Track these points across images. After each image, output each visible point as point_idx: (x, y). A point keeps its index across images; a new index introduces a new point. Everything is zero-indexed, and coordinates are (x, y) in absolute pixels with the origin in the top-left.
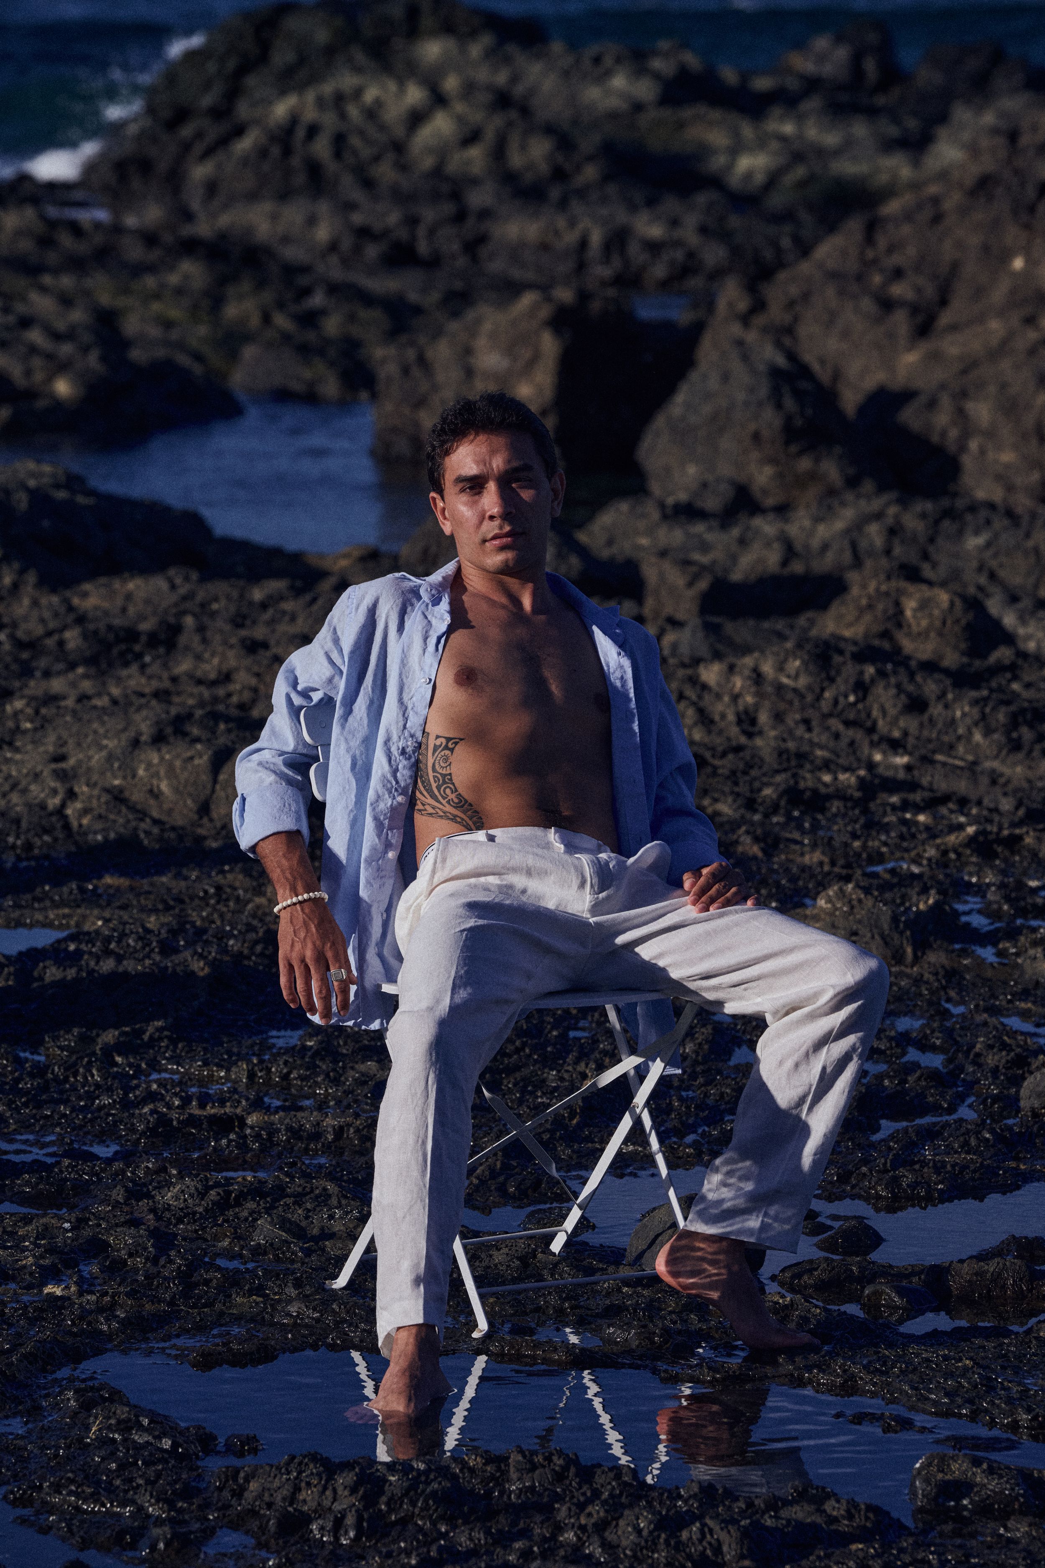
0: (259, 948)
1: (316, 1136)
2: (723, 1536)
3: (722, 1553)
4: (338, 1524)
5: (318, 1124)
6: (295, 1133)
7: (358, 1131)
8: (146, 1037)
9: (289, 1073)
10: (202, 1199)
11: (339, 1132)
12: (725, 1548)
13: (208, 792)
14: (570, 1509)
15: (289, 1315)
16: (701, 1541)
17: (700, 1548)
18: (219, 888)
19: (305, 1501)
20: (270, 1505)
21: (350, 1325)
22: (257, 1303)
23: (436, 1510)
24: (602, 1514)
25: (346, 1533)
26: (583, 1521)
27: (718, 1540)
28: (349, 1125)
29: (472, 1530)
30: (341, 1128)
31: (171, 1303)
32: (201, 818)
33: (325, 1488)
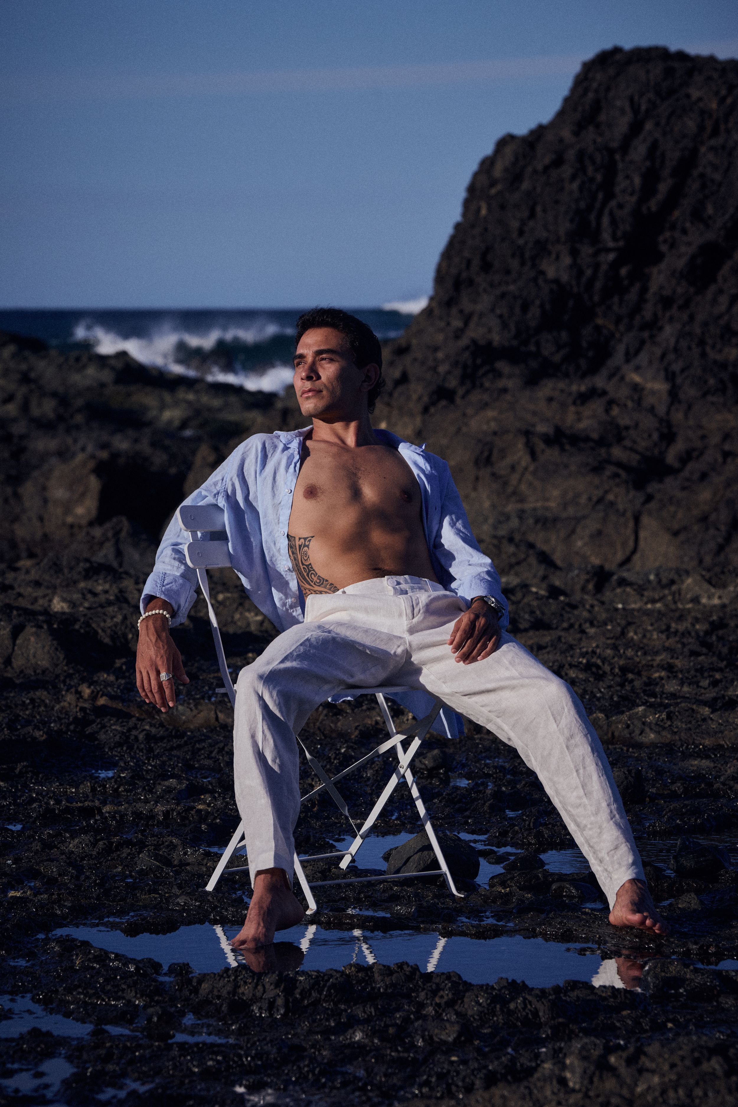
0: (72, 727)
1: (152, 816)
2: (539, 1005)
3: (538, 1016)
4: (272, 1006)
5: (151, 810)
6: (138, 815)
7: (179, 813)
8: (17, 771)
9: (118, 788)
10: (94, 847)
11: (167, 814)
12: (541, 1014)
13: (10, 651)
14: (427, 994)
15: (178, 904)
16: (524, 1009)
17: (524, 1013)
18: (32, 700)
19: (243, 994)
20: (219, 997)
21: (223, 908)
22: (155, 898)
23: (335, 996)
24: (450, 996)
25: (278, 1010)
26: (437, 1000)
27: (535, 1008)
28: (173, 810)
29: (364, 1007)
30: (168, 812)
31: (98, 898)
32: (6, 667)
33: (257, 985)
